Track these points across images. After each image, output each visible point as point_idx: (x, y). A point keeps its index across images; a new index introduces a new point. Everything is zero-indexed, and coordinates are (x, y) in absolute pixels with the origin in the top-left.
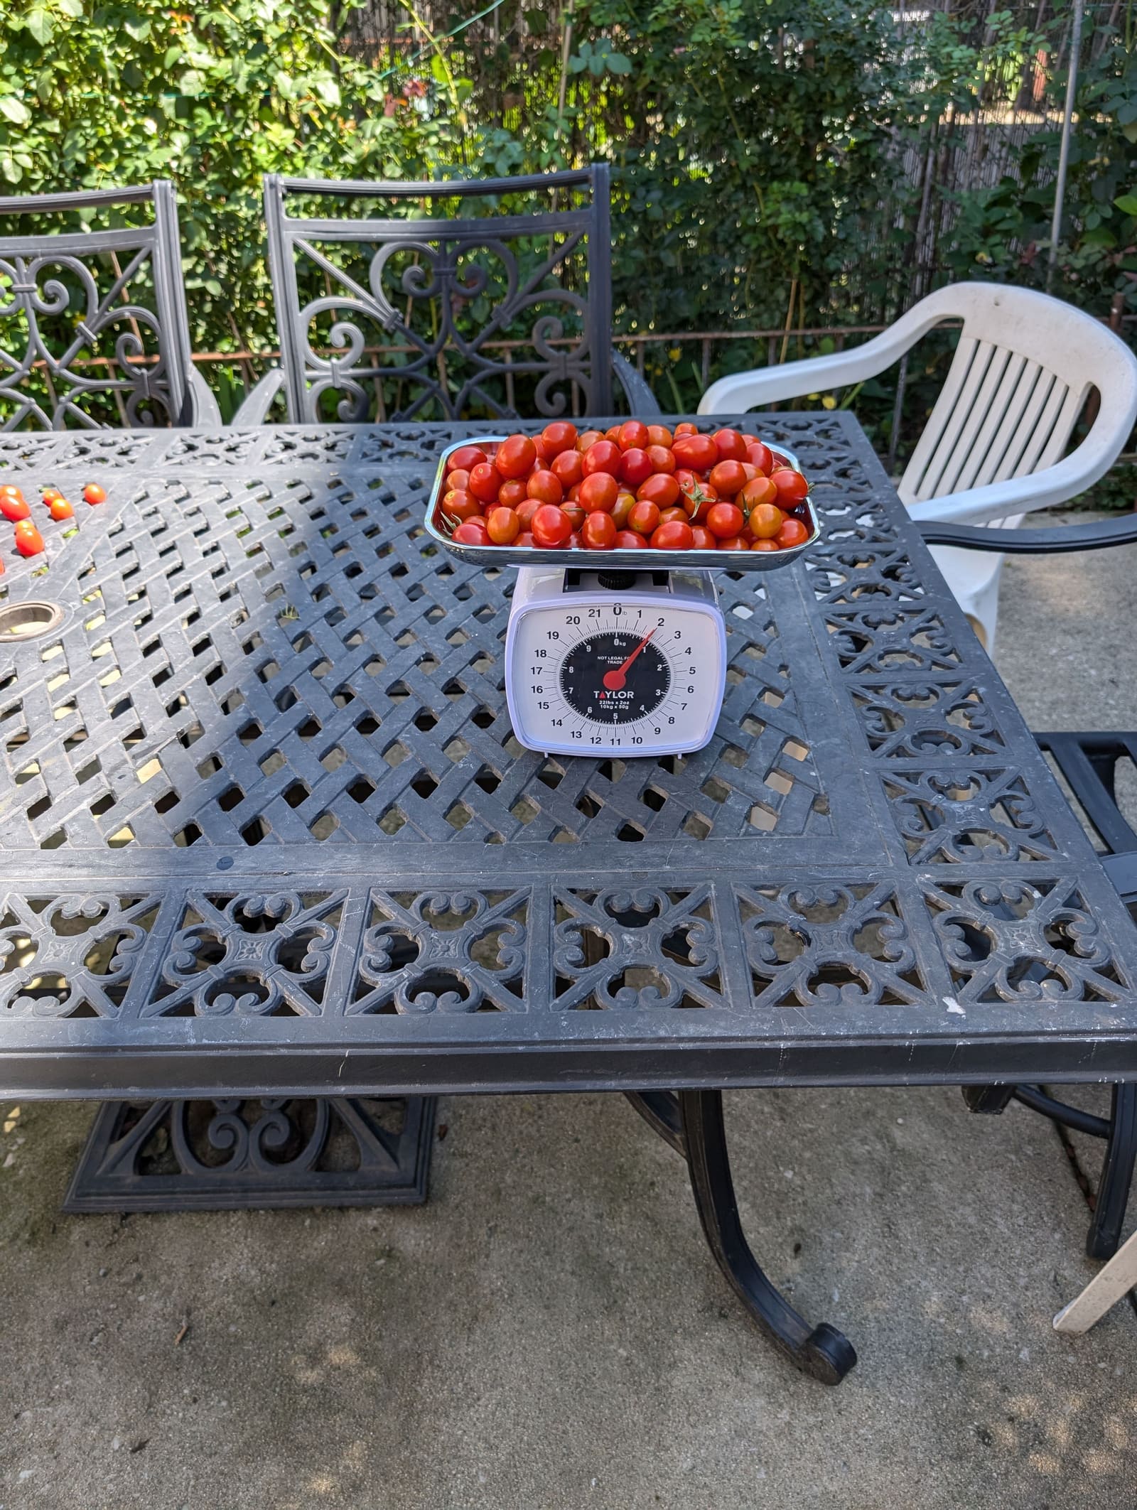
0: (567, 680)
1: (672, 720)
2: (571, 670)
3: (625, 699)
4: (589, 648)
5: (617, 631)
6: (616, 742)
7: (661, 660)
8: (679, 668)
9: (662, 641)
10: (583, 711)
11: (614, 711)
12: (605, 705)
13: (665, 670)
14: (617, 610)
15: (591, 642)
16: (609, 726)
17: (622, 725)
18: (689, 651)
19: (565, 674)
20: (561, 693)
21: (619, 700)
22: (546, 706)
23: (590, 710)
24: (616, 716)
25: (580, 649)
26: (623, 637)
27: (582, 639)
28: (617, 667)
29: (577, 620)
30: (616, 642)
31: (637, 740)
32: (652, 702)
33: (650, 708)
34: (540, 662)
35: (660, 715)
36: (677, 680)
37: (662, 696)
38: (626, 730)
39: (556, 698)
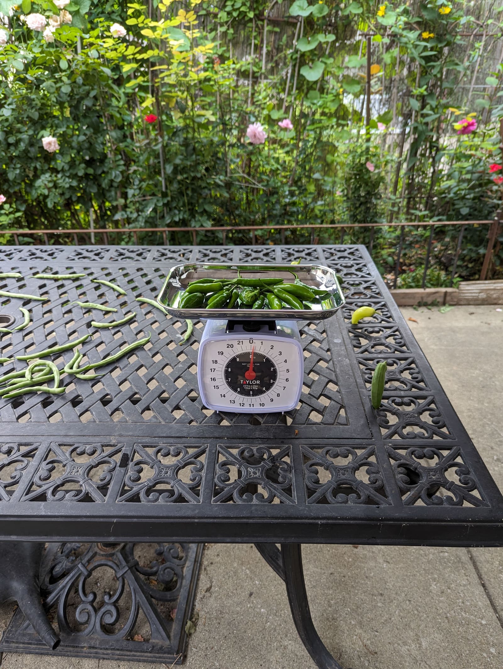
0: (227, 375)
1: (278, 395)
2: (230, 370)
3: (256, 385)
4: (238, 360)
5: (251, 351)
6: (252, 406)
7: (273, 365)
8: (281, 370)
9: (273, 356)
10: (235, 390)
11: (251, 390)
12: (246, 387)
13: (275, 371)
14: (251, 341)
15: (239, 356)
16: (248, 397)
17: (255, 397)
18: (286, 361)
19: (226, 372)
20: (225, 381)
21: (253, 385)
22: (218, 387)
23: (239, 389)
24: (251, 393)
25: (234, 359)
26: (254, 354)
27: (235, 355)
30: (251, 357)
31: (263, 405)
32: (269, 386)
33: (268, 389)
34: (214, 366)
35: (273, 392)
36: (281, 375)
37: (273, 383)
38: (256, 400)
39: (222, 383)
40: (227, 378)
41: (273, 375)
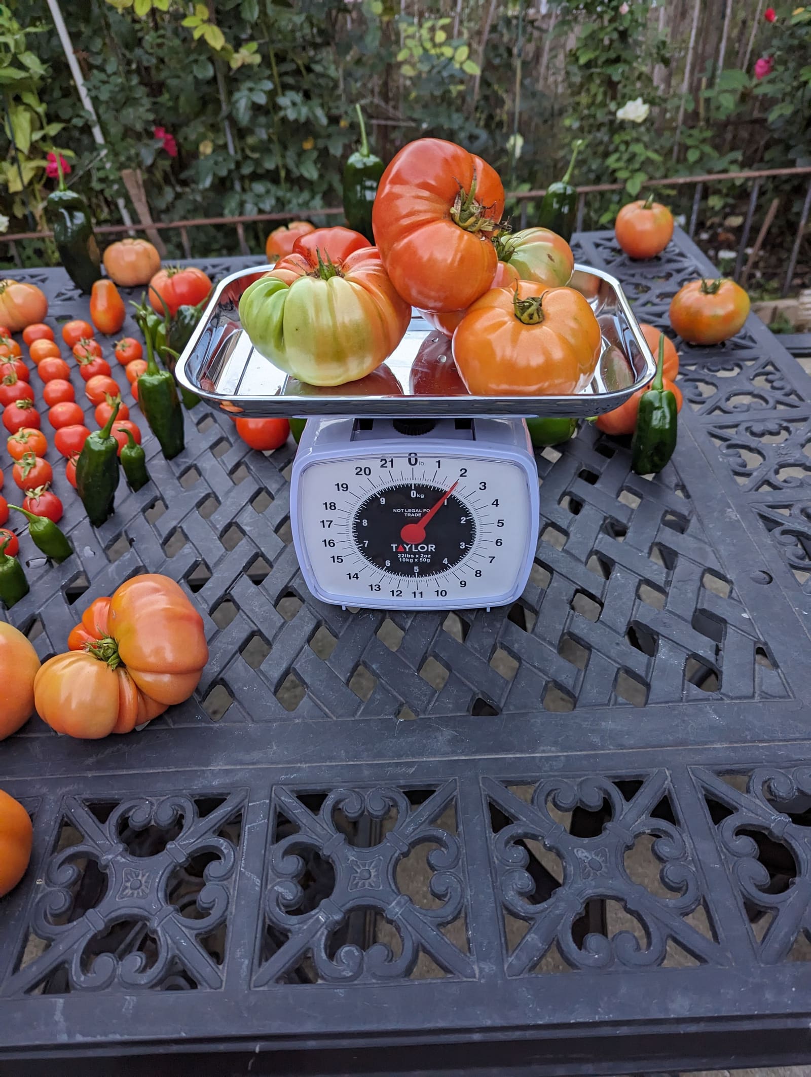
0: (360, 533)
1: (478, 574)
2: (365, 523)
3: (427, 553)
4: (383, 501)
5: (413, 482)
6: (418, 595)
7: (465, 512)
8: (484, 521)
9: (466, 492)
10: (381, 565)
11: (414, 564)
12: (404, 558)
13: (470, 522)
14: (413, 460)
15: (386, 493)
16: (409, 579)
17: (424, 578)
18: (496, 503)
19: (358, 527)
20: (355, 547)
21: (419, 553)
22: (340, 559)
23: (388, 563)
24: (417, 570)
25: (374, 500)
26: (419, 488)
27: (375, 491)
28: (416, 521)
29: (368, 471)
30: (413, 494)
31: (444, 593)
32: (456, 556)
33: (454, 561)
34: (329, 515)
35: (465, 568)
36: (484, 533)
37: (466, 550)
38: (429, 583)
39: (350, 551)
40: (359, 539)
41: (467, 533)
